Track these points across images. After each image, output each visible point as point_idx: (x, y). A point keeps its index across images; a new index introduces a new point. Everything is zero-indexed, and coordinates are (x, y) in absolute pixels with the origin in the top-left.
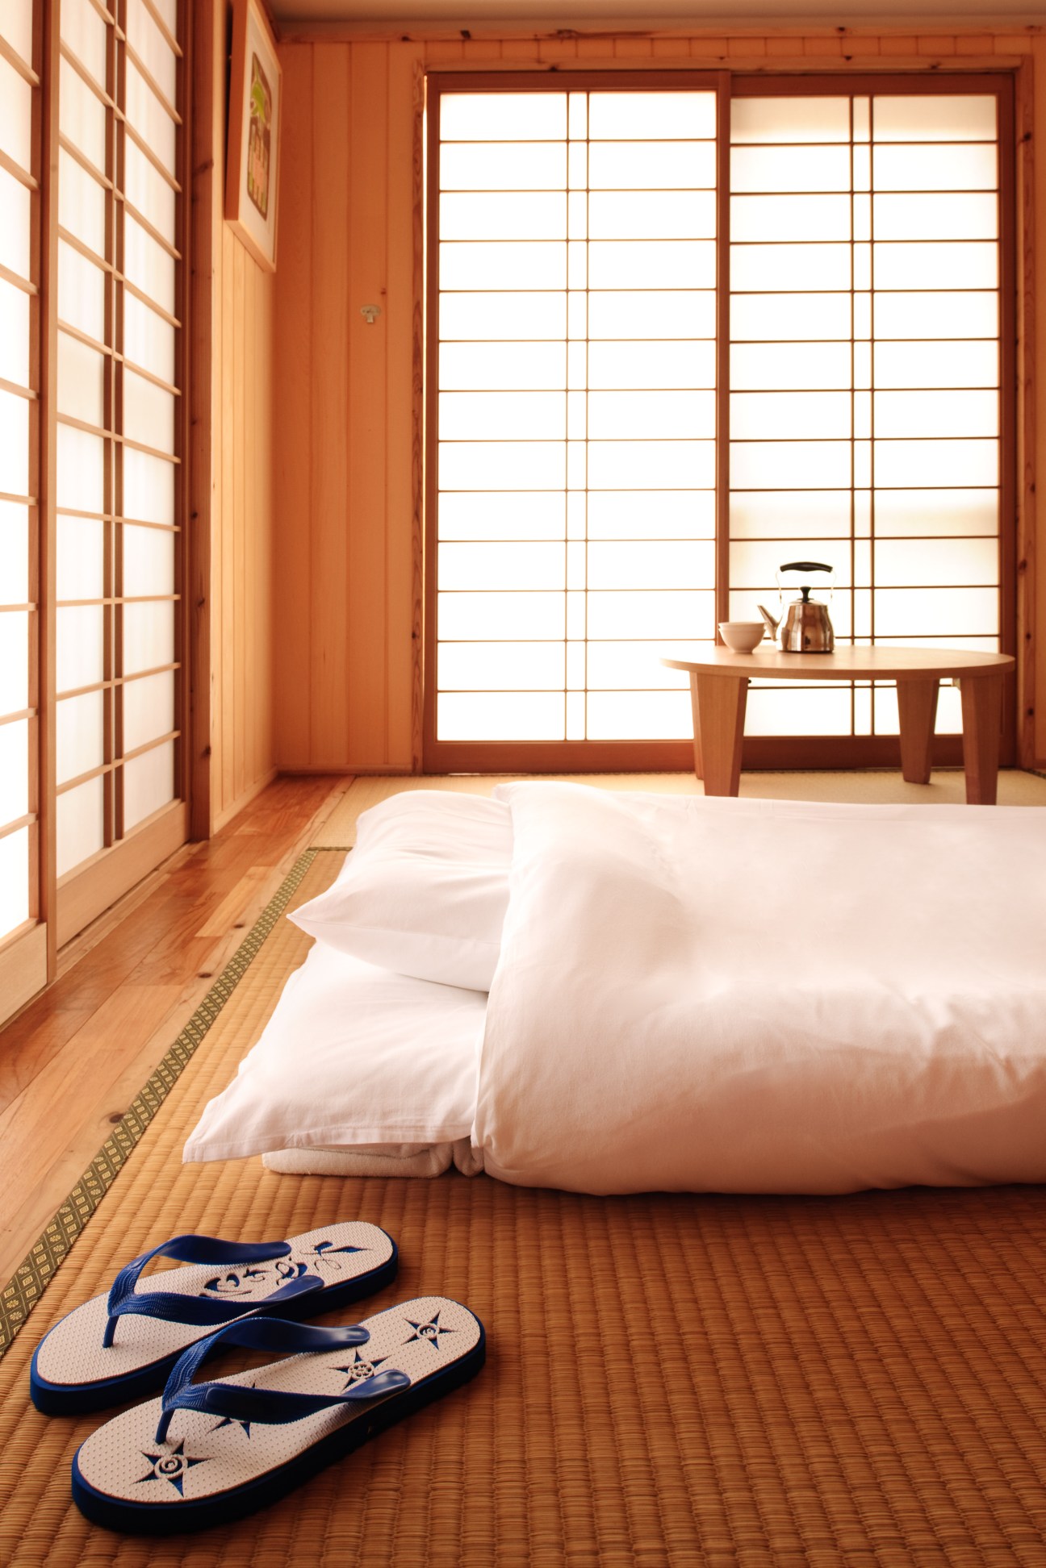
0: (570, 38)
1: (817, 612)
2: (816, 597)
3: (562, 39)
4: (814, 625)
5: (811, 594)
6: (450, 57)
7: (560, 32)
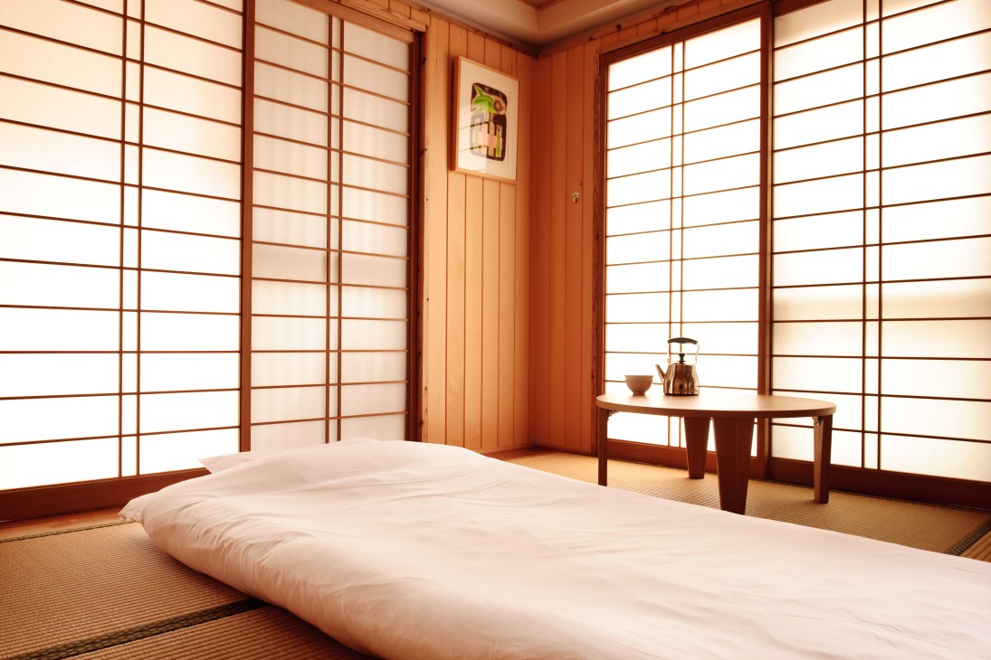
0: (672, 11)
1: (685, 371)
2: (688, 361)
3: (669, 13)
4: (682, 379)
5: (685, 359)
6: (611, 43)
7: (666, 9)
